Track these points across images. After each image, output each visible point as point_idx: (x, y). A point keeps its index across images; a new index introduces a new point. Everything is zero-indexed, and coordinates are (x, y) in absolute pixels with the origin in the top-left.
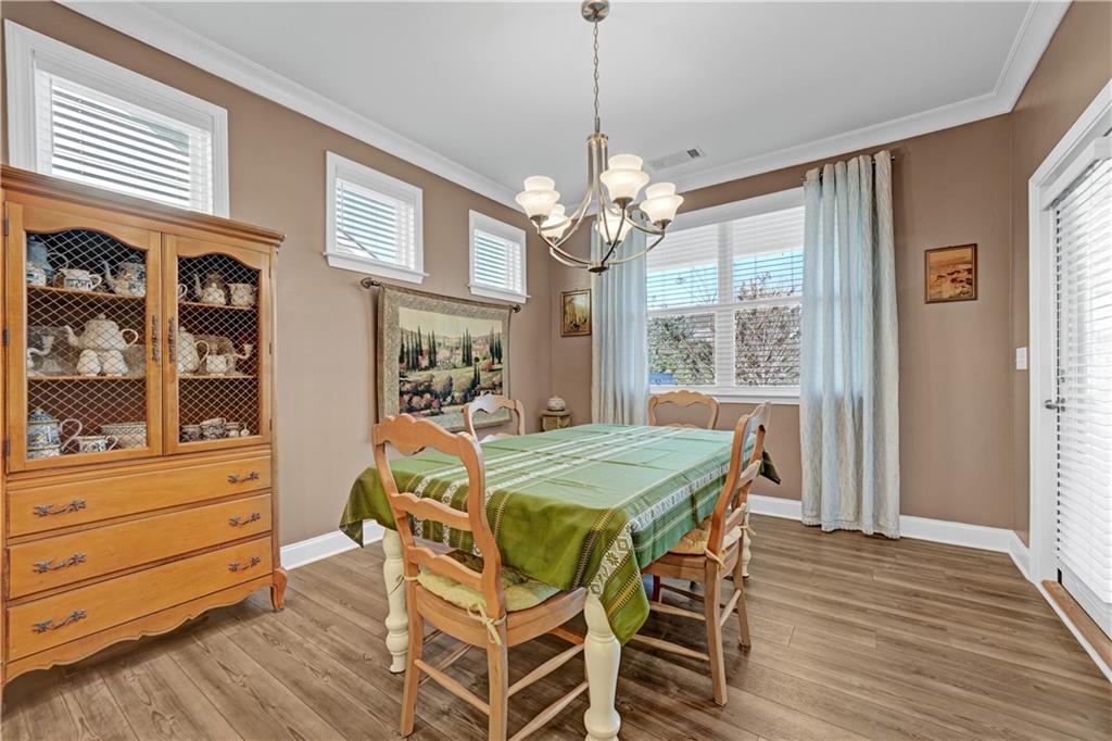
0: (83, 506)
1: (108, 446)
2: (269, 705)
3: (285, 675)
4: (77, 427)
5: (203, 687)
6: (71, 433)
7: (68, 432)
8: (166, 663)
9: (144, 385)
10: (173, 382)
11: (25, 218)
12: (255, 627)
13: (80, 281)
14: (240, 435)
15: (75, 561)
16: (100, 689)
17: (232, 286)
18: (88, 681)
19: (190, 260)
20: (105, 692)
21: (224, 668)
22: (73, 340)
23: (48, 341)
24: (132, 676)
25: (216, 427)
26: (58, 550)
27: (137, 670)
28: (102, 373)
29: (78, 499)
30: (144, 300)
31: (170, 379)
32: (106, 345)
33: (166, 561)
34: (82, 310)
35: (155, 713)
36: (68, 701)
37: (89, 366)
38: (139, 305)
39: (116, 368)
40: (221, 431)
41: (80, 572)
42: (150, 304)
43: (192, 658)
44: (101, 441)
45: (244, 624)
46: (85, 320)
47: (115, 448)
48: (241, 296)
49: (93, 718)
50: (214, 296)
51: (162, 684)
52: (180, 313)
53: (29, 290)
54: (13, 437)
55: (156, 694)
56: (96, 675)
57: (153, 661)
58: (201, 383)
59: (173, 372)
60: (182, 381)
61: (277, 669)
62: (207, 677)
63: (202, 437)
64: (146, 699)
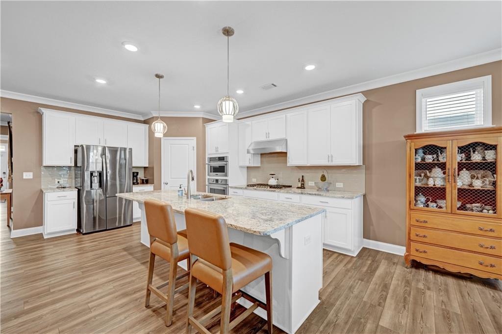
0: (427, 222)
1: (437, 207)
2: (476, 312)
3: (491, 311)
4: (429, 200)
5: (457, 293)
6: (428, 202)
7: (427, 201)
8: (450, 281)
9: (445, 190)
10: (455, 189)
11: (415, 146)
12: (491, 292)
13: (429, 158)
14: (488, 212)
15: (424, 236)
16: (431, 275)
17: (486, 152)
18: (429, 272)
19: (462, 147)
20: (431, 276)
21: (468, 294)
22: (428, 174)
23: (423, 175)
24: (440, 278)
25: (477, 207)
26: (421, 232)
27: (441, 277)
28: (434, 185)
29: (426, 220)
30: (445, 163)
31: (454, 188)
32: (436, 176)
33: (452, 248)
34: (430, 167)
35: (440, 289)
36: (422, 273)
37: (431, 183)
38: (444, 164)
39: (439, 183)
40: (480, 209)
41: (425, 240)
42: (447, 164)
43: (459, 285)
44: (435, 205)
45: (487, 289)
46: (432, 167)
47: (439, 208)
48: (490, 156)
49: (426, 280)
50: (476, 157)
51: (446, 285)
52: (458, 166)
53: (415, 163)
54: (411, 200)
55: (443, 285)
56: (431, 272)
57: (447, 278)
58: (471, 191)
59: (455, 186)
60: (459, 189)
61: (489, 307)
62: (461, 292)
63: (472, 210)
64: (440, 285)
